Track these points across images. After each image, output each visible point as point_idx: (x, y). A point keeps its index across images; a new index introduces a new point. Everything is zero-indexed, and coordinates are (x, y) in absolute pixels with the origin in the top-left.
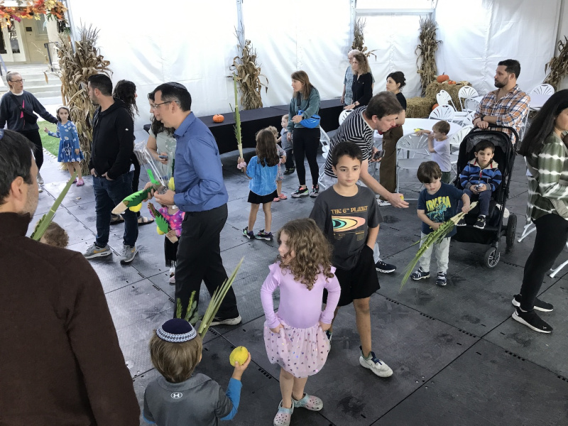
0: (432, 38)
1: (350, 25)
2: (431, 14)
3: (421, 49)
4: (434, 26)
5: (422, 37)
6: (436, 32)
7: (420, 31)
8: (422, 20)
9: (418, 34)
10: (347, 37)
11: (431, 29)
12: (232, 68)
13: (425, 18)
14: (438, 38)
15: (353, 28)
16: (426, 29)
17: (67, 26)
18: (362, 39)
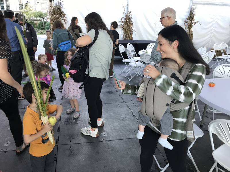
12: (121, 22)
15: (190, 10)
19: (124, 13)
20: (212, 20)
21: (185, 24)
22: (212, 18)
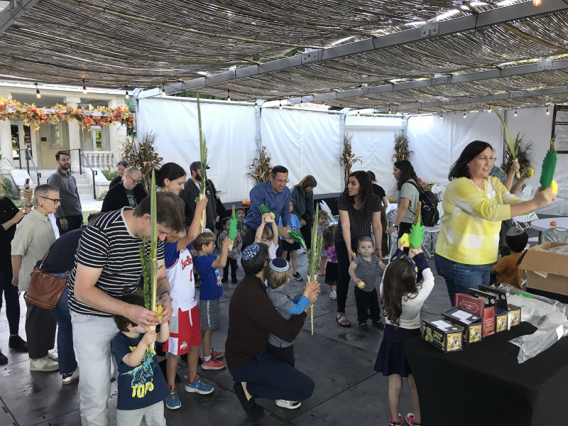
0: (405, 149)
1: (340, 137)
2: (403, 130)
3: (397, 157)
4: (406, 140)
5: (397, 148)
6: (408, 144)
7: (395, 143)
8: (396, 135)
9: (393, 145)
10: (338, 146)
11: (403, 142)
12: (252, 167)
13: (399, 134)
14: (410, 149)
15: (343, 140)
16: (400, 142)
17: (134, 131)
18: (350, 148)
19: (257, 151)
20: (370, 153)
21: (340, 162)
22: (369, 151)
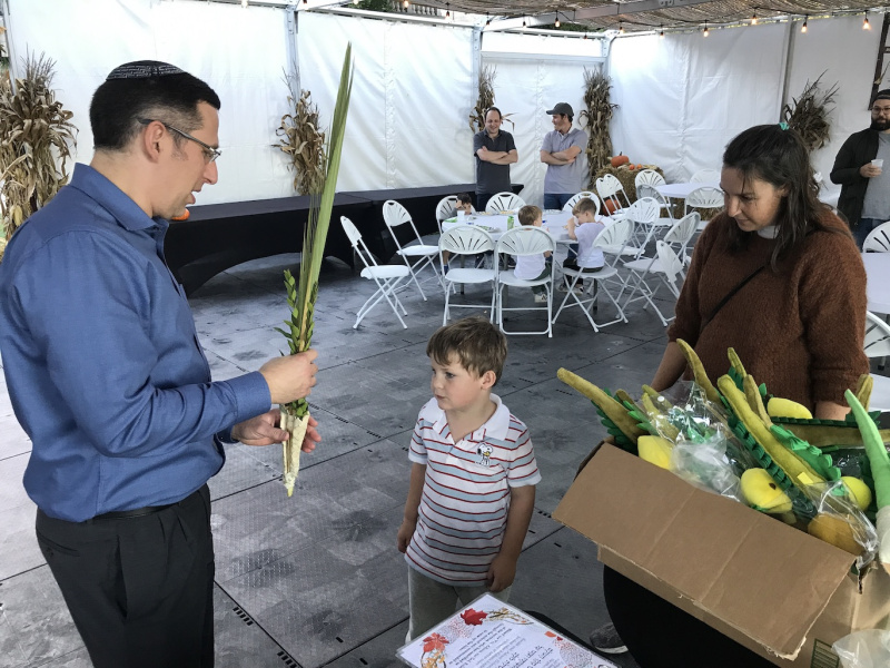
0: (605, 101)
1: (472, 75)
2: (601, 65)
3: (588, 116)
4: (606, 83)
5: (588, 98)
7: (586, 89)
10: (468, 93)
11: (602, 87)
13: (593, 71)
15: (477, 80)
16: (594, 86)
17: (4, 54)
20: (534, 108)
21: (471, 124)
